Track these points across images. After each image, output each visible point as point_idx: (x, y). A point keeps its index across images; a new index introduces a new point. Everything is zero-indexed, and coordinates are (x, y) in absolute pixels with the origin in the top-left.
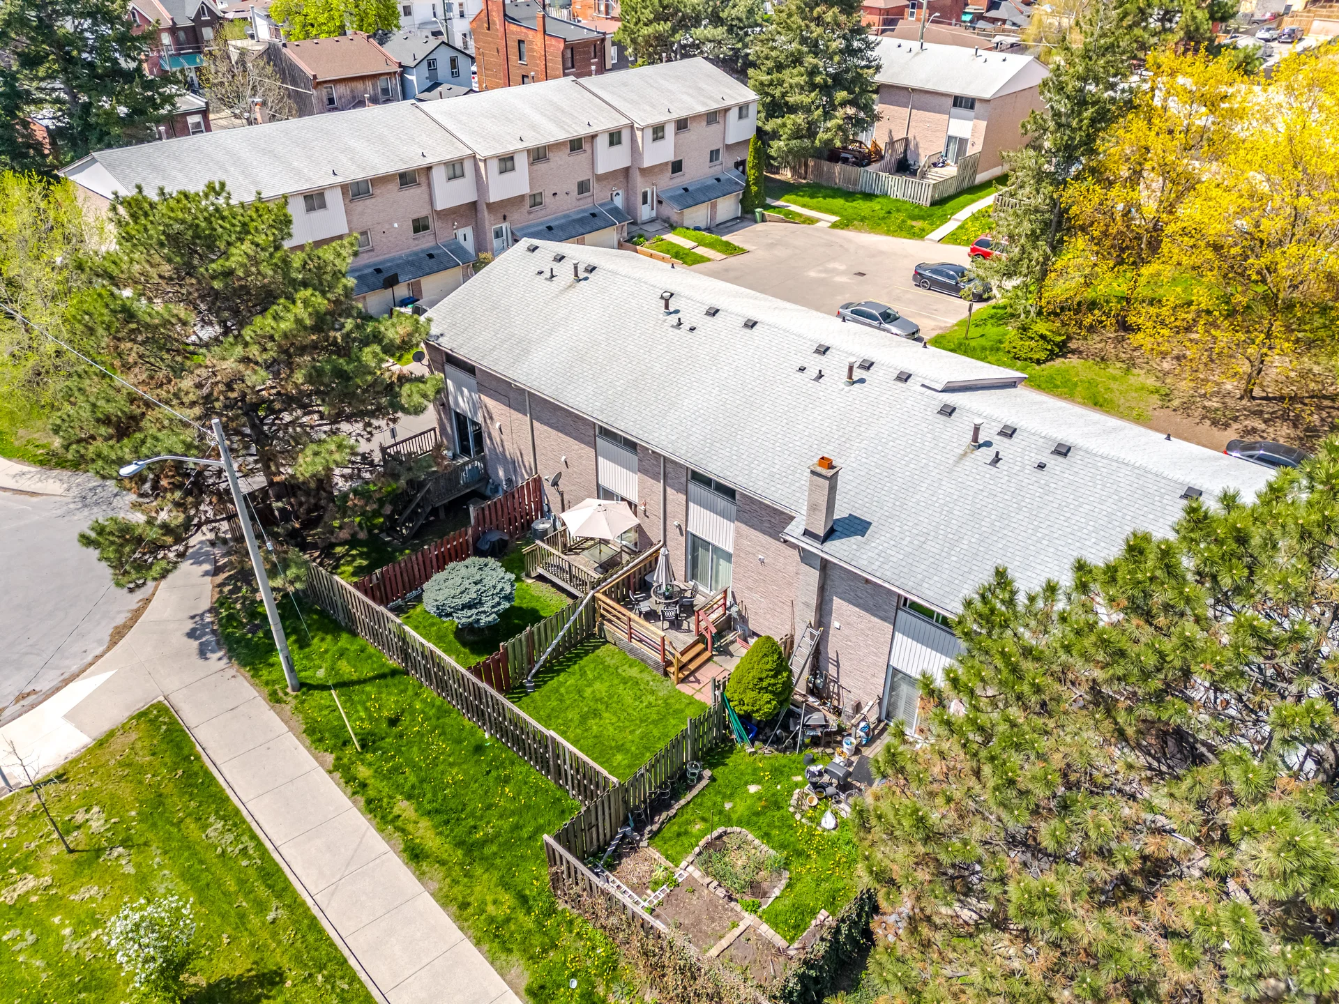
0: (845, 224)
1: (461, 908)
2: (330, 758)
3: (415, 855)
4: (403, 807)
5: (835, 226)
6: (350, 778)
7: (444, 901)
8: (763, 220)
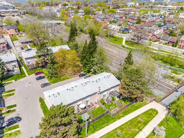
0: (16, 80)
1: (112, 122)
2: (96, 131)
3: (107, 125)
4: (103, 126)
5: (15, 81)
6: (99, 129)
7: (112, 123)
8: (5, 86)
